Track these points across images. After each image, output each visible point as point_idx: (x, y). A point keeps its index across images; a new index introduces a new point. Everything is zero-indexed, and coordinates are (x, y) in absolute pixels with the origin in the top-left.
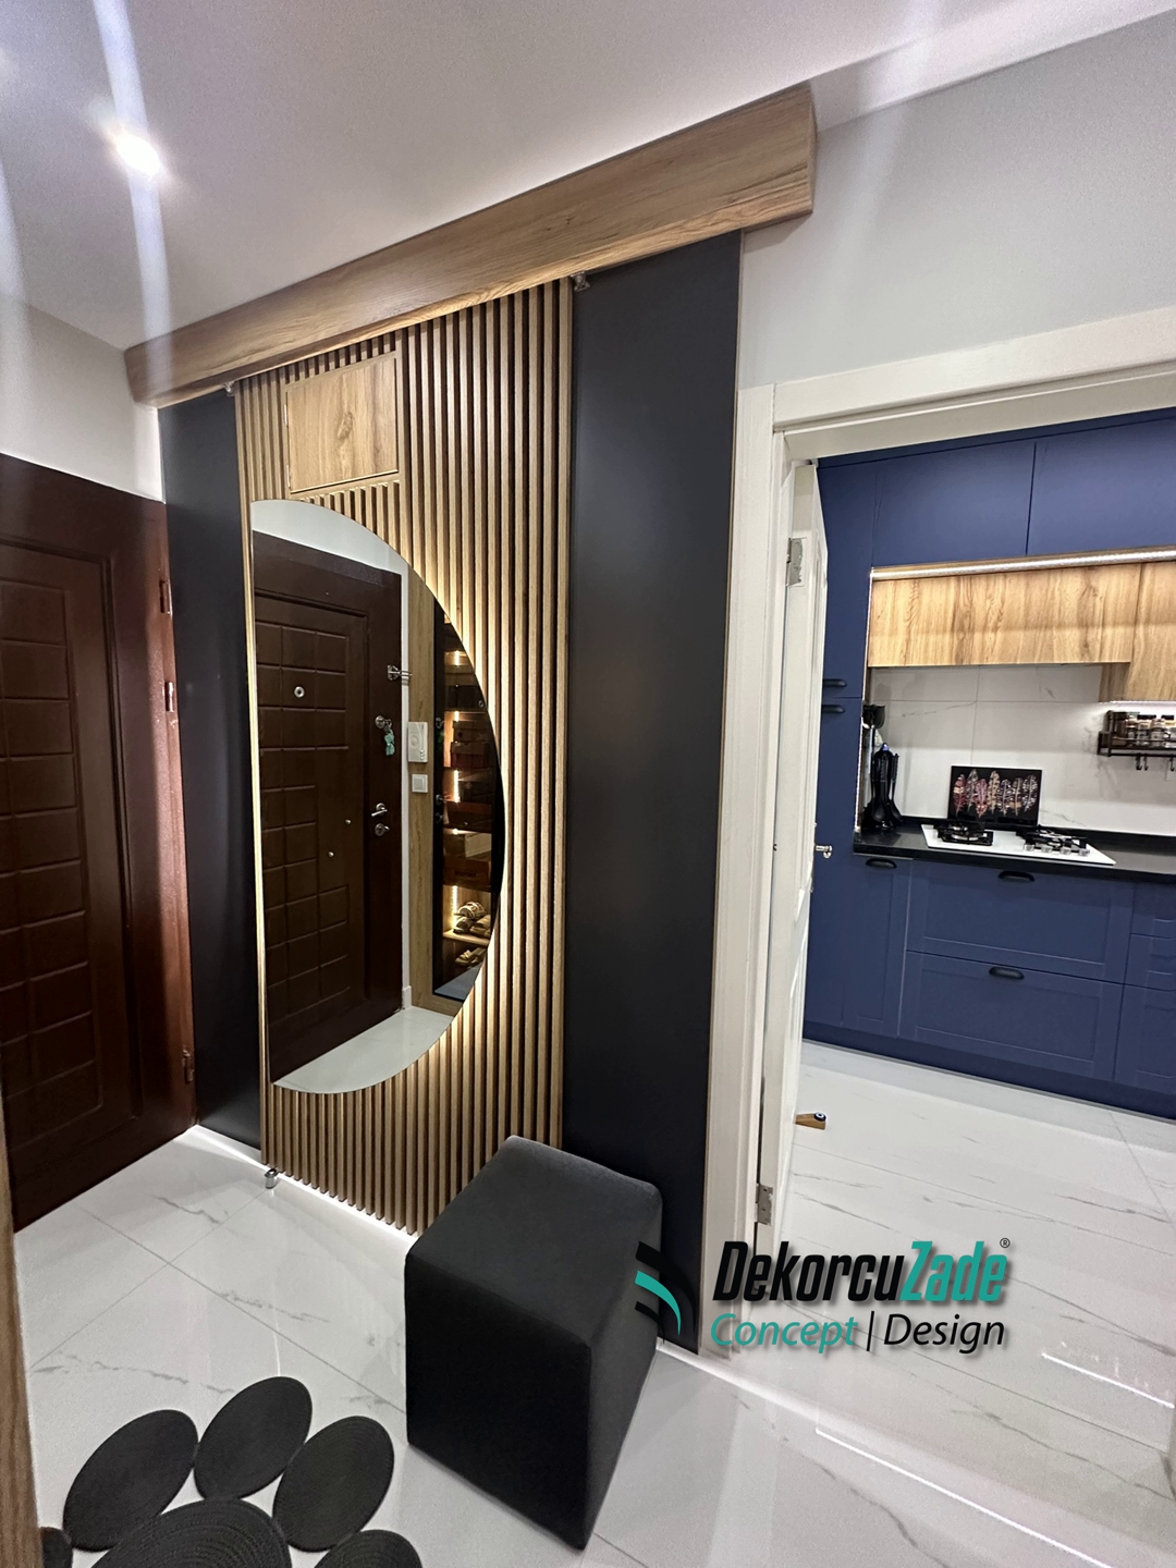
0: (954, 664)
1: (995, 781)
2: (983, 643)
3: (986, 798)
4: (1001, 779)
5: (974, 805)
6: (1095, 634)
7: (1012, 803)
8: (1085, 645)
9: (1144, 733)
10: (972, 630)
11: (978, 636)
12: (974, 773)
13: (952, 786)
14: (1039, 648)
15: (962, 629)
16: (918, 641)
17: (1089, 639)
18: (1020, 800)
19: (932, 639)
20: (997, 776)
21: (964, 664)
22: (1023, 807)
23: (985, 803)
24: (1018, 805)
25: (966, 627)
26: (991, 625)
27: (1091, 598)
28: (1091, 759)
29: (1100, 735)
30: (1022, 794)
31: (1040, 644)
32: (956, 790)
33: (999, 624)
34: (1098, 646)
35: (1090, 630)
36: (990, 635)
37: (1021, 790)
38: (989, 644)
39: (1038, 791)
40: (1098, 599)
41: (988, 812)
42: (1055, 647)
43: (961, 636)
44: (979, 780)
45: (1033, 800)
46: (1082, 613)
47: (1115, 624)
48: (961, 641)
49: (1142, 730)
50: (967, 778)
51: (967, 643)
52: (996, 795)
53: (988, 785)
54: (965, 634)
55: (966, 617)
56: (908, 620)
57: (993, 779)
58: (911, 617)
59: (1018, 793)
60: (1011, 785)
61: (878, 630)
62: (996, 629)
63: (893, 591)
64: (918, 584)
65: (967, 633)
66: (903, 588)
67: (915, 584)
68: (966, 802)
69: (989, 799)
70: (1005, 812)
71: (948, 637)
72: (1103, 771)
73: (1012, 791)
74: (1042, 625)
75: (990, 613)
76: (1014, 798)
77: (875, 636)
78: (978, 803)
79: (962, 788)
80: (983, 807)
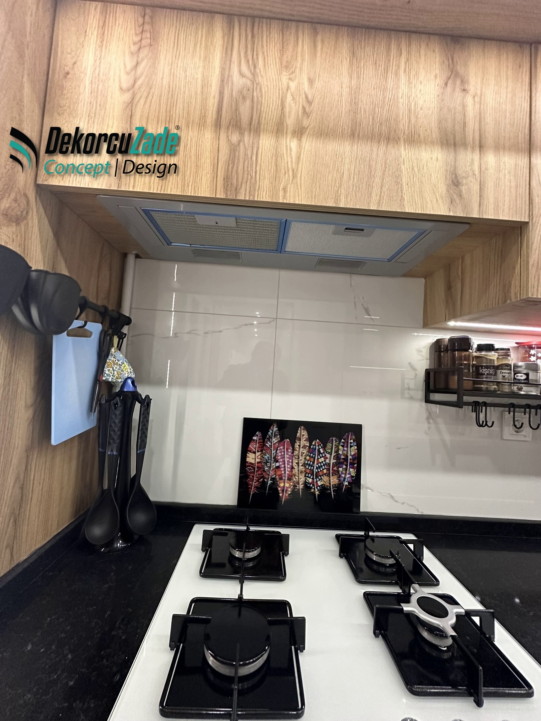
0: (220, 195)
1: (304, 442)
2: (277, 156)
3: (293, 469)
4: (310, 440)
5: (275, 483)
6: (468, 160)
7: (325, 478)
8: (455, 182)
9: (491, 371)
10: (255, 128)
11: (266, 142)
12: (275, 429)
13: (245, 451)
14: (378, 180)
15: (236, 125)
17: (460, 172)
18: (336, 473)
20: (305, 433)
22: (341, 483)
23: (289, 479)
24: (334, 480)
26: (290, 121)
27: (458, 94)
28: (419, 407)
29: (428, 373)
30: (340, 461)
31: (379, 173)
32: (251, 458)
33: (305, 123)
34: (476, 188)
36: (289, 144)
37: (337, 457)
38: (288, 161)
39: (357, 459)
40: (469, 101)
41: (295, 492)
42: (404, 179)
44: (282, 439)
45: (353, 472)
46: (447, 119)
47: (498, 149)
48: (234, 150)
49: (487, 367)
50: (265, 438)
51: (246, 155)
52: (304, 465)
53: (294, 449)
54: (242, 134)
55: (244, 98)
56: (129, 90)
57: (300, 440)
58: (135, 82)
59: (333, 461)
60: (324, 447)
61: (62, 102)
62: (299, 132)
63: (101, 24)
64: (151, 17)
65: (246, 134)
66: (120, 20)
67: (147, 17)
68: (263, 477)
69: (295, 471)
70: (317, 493)
71: (208, 135)
72: (433, 426)
73: (326, 458)
74: (380, 135)
75: (289, 98)
76: (328, 470)
77: (56, 114)
78: (281, 479)
79: (258, 454)
80: (287, 485)
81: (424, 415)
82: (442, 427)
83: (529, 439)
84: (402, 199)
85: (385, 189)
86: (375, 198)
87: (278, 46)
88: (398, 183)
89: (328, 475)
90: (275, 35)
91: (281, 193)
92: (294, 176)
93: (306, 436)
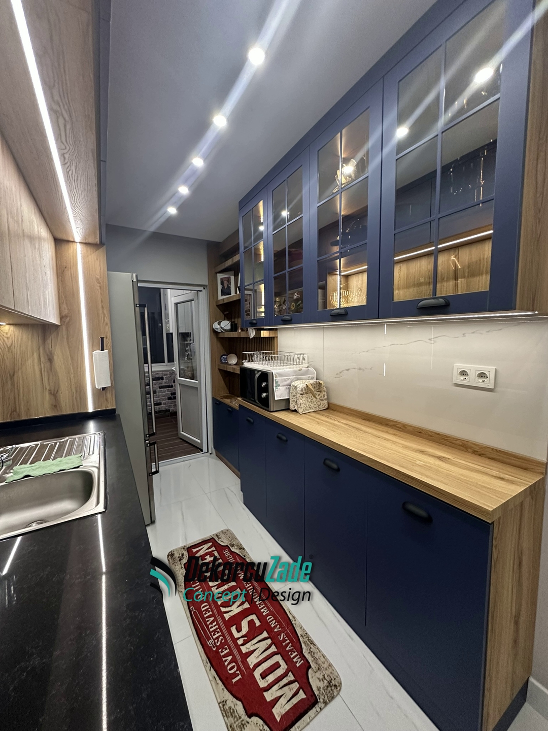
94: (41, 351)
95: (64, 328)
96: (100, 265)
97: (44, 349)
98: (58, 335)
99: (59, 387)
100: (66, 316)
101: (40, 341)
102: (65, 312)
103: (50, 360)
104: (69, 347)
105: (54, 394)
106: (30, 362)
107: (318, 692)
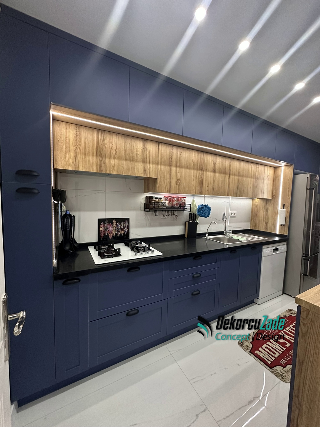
0: (98, 172)
1: (115, 224)
2: (110, 163)
3: (112, 230)
4: (117, 223)
5: (108, 234)
6: (147, 166)
7: (121, 232)
8: (145, 170)
9: (157, 204)
10: (105, 157)
11: (108, 160)
12: (107, 221)
13: (99, 227)
14: (130, 169)
15: (101, 156)
16: (81, 158)
17: (146, 168)
18: (123, 230)
19: (88, 158)
21: (103, 172)
22: (125, 233)
23: (112, 233)
24: (123, 232)
25: (103, 155)
26: (112, 156)
27: (145, 152)
28: (143, 212)
29: (145, 204)
30: (124, 228)
31: (131, 168)
32: (101, 229)
33: (116, 156)
34: (148, 171)
35: (146, 164)
36: (112, 161)
37: (124, 226)
38: (112, 164)
39: (129, 226)
40: (147, 153)
41: (113, 236)
42: (136, 169)
43: (101, 159)
44: (109, 223)
45: (127, 229)
46: (143, 157)
47: (152, 163)
48: (101, 161)
49: (156, 203)
50: (104, 223)
51: (103, 163)
52: (115, 229)
53: (112, 226)
54: (102, 158)
55: (102, 150)
56: (75, 146)
57: (114, 223)
58: (76, 145)
59: (122, 227)
60: (120, 224)
61: (58, 148)
62: (114, 158)
63: (66, 129)
64: (79, 128)
65: (103, 158)
66: (71, 128)
67: (77, 128)
68: (105, 233)
69: (113, 231)
70: (119, 236)
71: (95, 158)
72: (146, 217)
73: (121, 227)
74: (131, 159)
75: (112, 150)
76: (121, 230)
77: (57, 151)
78: (109, 233)
79: (103, 228)
80: (111, 235)
81: (144, 214)
82: (149, 217)
83: (166, 218)
84: (135, 173)
85: (132, 171)
86: (130, 173)
87: (109, 138)
88: (134, 170)
89: (121, 231)
90: (108, 135)
91: (111, 172)
92: (114, 168)
93: (115, 222)
94: (265, 207)
95: (273, 200)
96: (290, 174)
97: (266, 207)
98: (271, 202)
99: (268, 221)
100: (274, 195)
101: (265, 205)
102: (274, 194)
103: (267, 211)
104: (274, 207)
105: (266, 224)
106: (261, 211)
107: (274, 369)
